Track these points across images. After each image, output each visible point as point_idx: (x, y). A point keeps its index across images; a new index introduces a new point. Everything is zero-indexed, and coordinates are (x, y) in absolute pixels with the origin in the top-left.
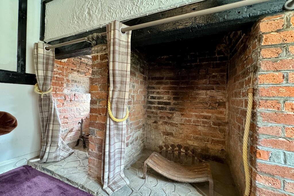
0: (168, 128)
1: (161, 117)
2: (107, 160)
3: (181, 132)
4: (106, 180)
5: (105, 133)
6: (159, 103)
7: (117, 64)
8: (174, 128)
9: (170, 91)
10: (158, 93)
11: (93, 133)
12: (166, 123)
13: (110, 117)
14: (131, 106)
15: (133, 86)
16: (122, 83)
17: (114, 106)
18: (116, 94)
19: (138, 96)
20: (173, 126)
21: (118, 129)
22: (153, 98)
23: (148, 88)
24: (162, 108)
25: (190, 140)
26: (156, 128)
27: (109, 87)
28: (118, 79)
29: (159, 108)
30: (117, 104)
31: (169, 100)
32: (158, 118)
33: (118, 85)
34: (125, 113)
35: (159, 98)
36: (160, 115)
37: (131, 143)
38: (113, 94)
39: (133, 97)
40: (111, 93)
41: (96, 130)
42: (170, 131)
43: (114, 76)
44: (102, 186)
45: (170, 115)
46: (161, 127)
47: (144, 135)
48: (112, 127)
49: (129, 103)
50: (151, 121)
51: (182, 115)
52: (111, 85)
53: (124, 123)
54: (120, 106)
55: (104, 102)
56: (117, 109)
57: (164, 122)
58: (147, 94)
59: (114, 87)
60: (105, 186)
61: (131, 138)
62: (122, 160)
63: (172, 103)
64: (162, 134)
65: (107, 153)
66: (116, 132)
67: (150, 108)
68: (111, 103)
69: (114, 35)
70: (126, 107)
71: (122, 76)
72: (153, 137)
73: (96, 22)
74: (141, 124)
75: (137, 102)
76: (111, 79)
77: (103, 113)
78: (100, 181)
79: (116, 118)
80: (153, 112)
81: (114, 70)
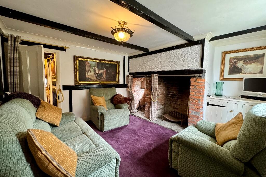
0: (176, 106)
1: (173, 101)
2: (151, 112)
3: (181, 108)
4: (150, 118)
5: (150, 104)
6: (172, 95)
7: (154, 85)
8: (178, 106)
9: (177, 90)
10: (172, 90)
11: (146, 104)
12: (175, 104)
13: (152, 100)
14: (159, 96)
15: (160, 88)
16: (155, 90)
17: (153, 97)
18: (154, 93)
19: (162, 92)
20: (177, 105)
21: (154, 104)
22: (169, 92)
23: (167, 88)
24: (173, 97)
25: (185, 112)
26: (171, 105)
27: (151, 91)
28: (154, 89)
29: (172, 97)
30: (154, 96)
31: (176, 94)
32: (172, 101)
33: (154, 91)
34: (156, 99)
35: (172, 92)
36: (173, 100)
37: (159, 110)
38: (153, 93)
39: (160, 92)
40: (152, 93)
41: (147, 103)
42: (176, 107)
43: (153, 88)
44: (149, 119)
45: (177, 101)
46: (172, 105)
47: (165, 108)
48: (152, 103)
49: (158, 95)
50: (168, 102)
51: (182, 101)
52: (152, 91)
53: (156, 102)
54: (155, 97)
55: (150, 95)
56: (154, 98)
57: (174, 103)
58: (167, 90)
59: (153, 91)
60: (150, 119)
61: (158, 108)
62: (155, 114)
63: (178, 95)
64: (173, 108)
65: (151, 110)
66: (153, 104)
67: (168, 96)
68: (152, 96)
69: (153, 78)
70: (156, 97)
71: (155, 88)
72: (169, 109)
73: (147, 70)
74: (163, 103)
75: (162, 94)
76: (152, 89)
77: (150, 98)
78: (149, 118)
79: (154, 100)
80: (169, 99)
81: (153, 87)
